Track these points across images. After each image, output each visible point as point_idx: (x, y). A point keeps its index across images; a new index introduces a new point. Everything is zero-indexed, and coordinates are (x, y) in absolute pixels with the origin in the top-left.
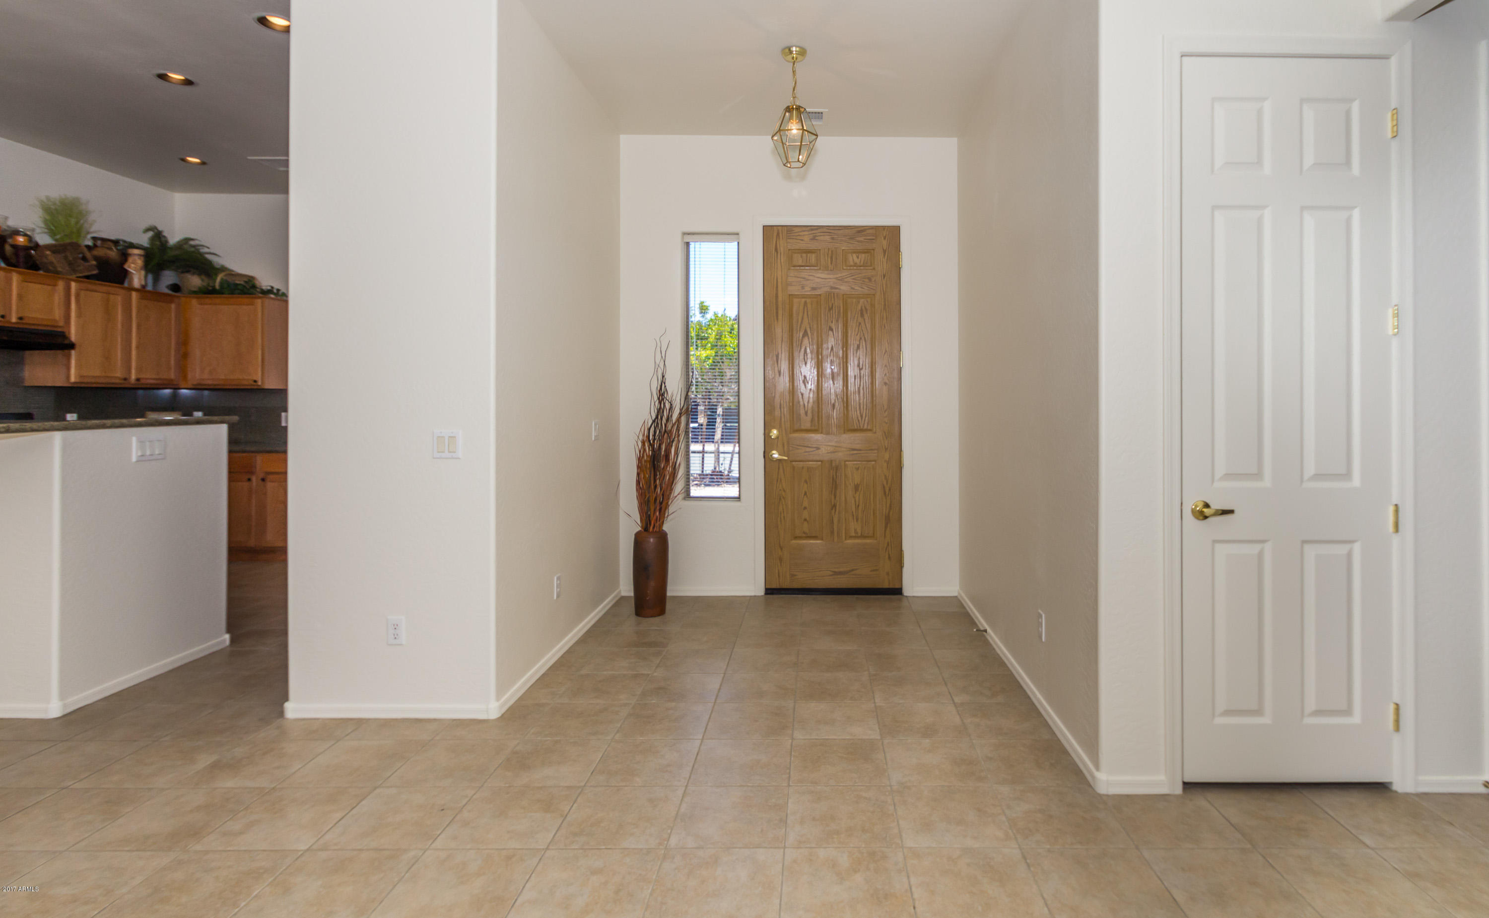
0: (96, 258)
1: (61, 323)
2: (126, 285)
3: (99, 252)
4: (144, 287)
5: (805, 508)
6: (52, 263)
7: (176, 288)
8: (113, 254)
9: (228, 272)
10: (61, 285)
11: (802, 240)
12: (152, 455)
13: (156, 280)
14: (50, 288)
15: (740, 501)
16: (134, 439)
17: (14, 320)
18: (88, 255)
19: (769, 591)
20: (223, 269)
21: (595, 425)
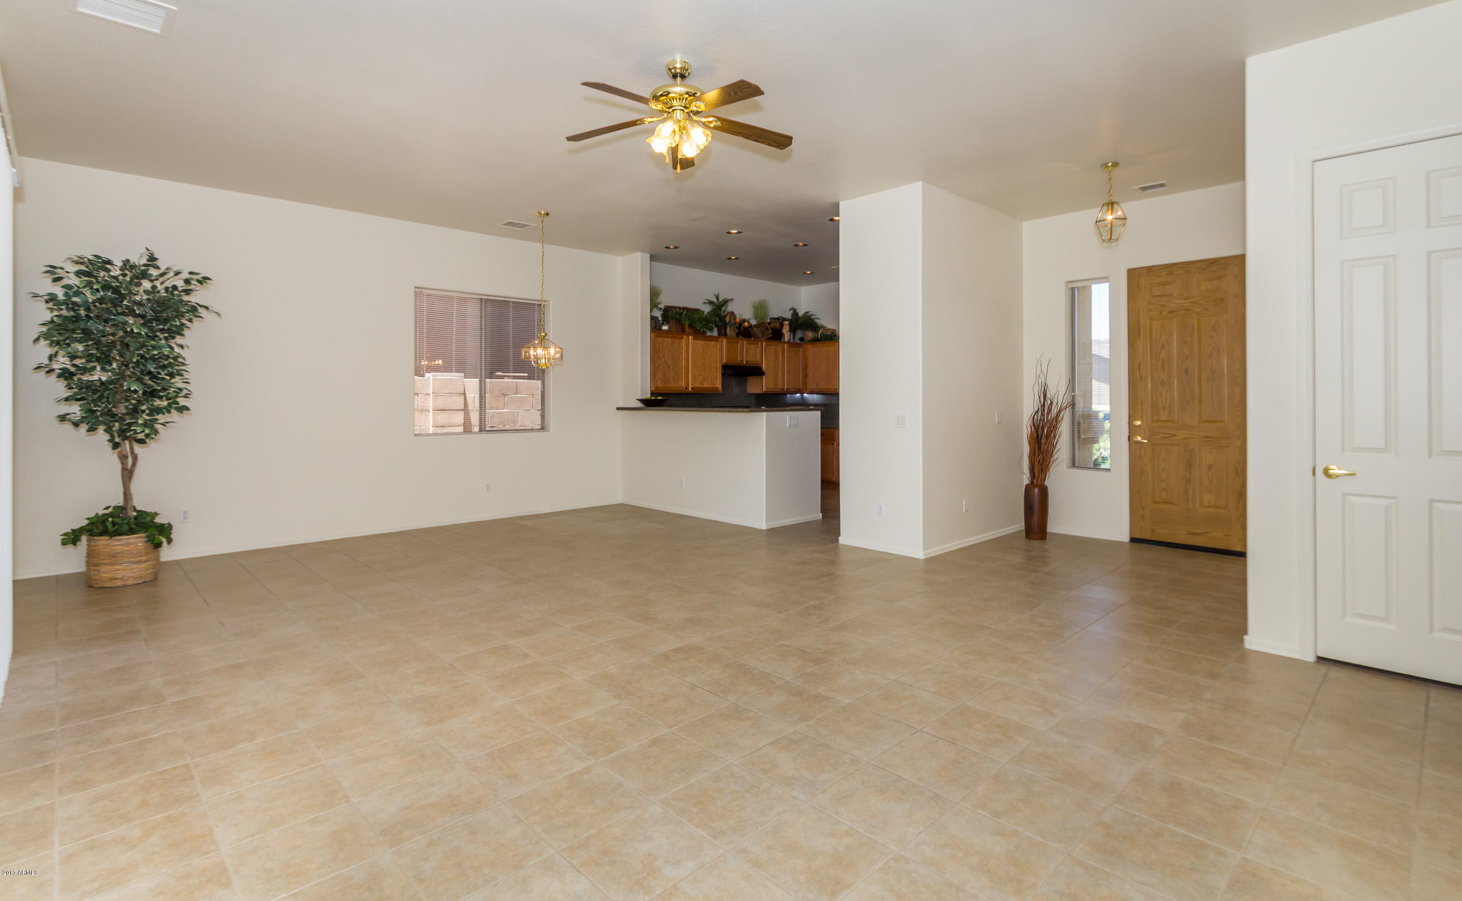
0: (772, 329)
1: (760, 363)
2: (782, 340)
3: (773, 325)
4: (789, 340)
5: (1163, 480)
6: (756, 333)
7: (802, 339)
8: (778, 325)
9: (824, 328)
11: (1160, 276)
13: (794, 337)
14: (756, 346)
15: (1110, 471)
16: (788, 417)
17: (745, 362)
18: (769, 327)
19: (1133, 540)
20: (822, 326)
21: (998, 414)
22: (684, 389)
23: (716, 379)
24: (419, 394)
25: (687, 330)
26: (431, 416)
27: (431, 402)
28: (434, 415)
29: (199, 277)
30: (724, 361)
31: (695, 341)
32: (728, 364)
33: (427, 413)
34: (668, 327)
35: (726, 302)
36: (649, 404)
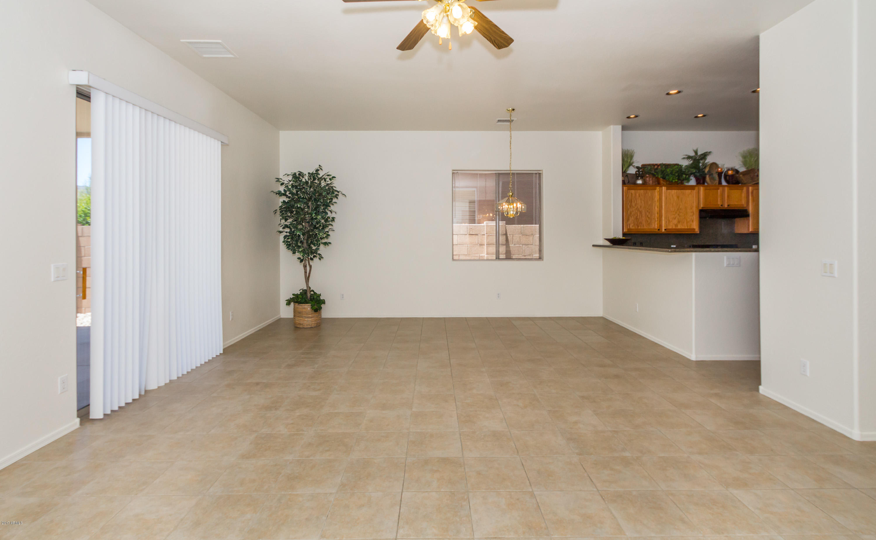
1: (745, 206)
6: (743, 179)
10: (745, 189)
12: (733, 264)
14: (740, 191)
16: (725, 257)
17: (726, 206)
22: (657, 231)
23: (693, 221)
24: (479, 235)
25: (662, 181)
26: (485, 248)
27: (485, 240)
28: (487, 247)
29: (331, 177)
30: (702, 206)
31: (669, 191)
32: (704, 209)
33: (483, 246)
34: (642, 181)
35: (705, 156)
36: (615, 242)
